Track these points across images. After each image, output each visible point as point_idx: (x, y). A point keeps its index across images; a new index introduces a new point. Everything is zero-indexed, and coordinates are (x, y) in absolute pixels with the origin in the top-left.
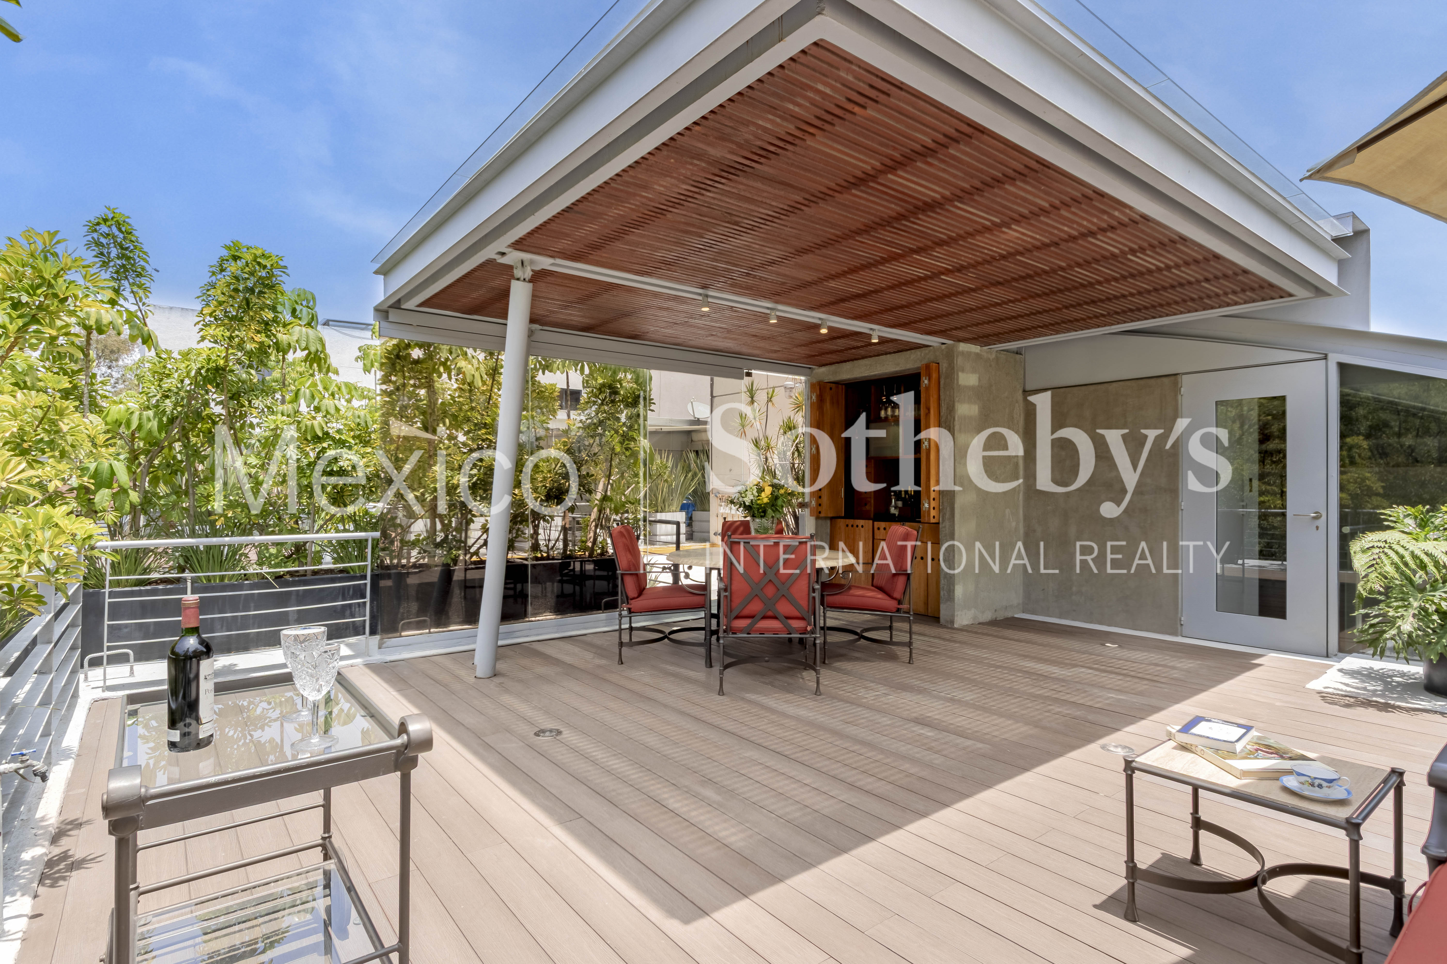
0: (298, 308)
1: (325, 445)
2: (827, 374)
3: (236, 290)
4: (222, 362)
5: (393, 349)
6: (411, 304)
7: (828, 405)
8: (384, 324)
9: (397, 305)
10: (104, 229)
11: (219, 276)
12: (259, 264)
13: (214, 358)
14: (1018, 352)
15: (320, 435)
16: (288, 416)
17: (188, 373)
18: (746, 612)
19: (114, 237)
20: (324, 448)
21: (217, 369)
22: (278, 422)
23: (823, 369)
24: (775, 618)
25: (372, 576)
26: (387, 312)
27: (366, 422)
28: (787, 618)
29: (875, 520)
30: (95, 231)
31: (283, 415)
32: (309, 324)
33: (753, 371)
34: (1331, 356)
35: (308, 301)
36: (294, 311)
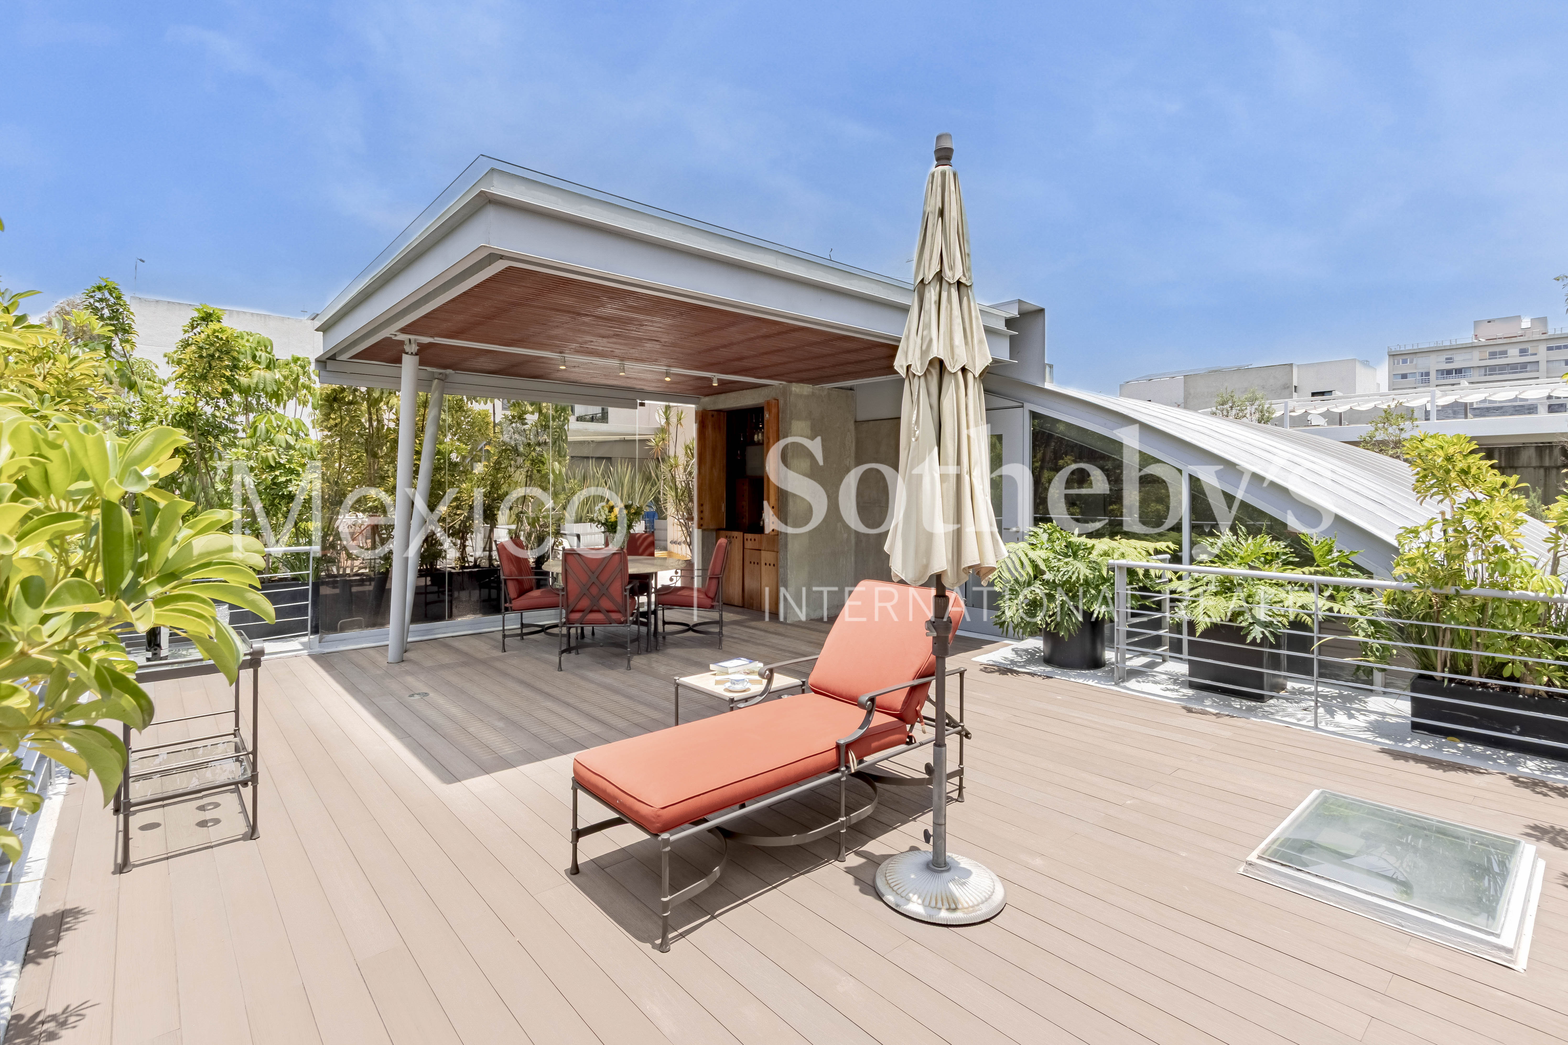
0: (258, 354)
1: (277, 473)
2: (710, 402)
3: (201, 357)
4: (192, 408)
5: (332, 393)
6: (345, 357)
7: (709, 431)
8: (323, 373)
9: (333, 358)
10: (99, 295)
11: (191, 334)
12: (217, 337)
13: (186, 406)
14: (851, 389)
15: (273, 464)
16: (247, 449)
17: (166, 416)
18: (578, 607)
19: (107, 300)
20: (276, 476)
21: (188, 414)
22: (239, 455)
23: (707, 399)
24: (599, 611)
25: (313, 583)
26: (325, 362)
27: (312, 453)
28: (608, 611)
29: (746, 531)
30: (92, 297)
31: (243, 448)
32: (268, 367)
33: (646, 402)
34: (1026, 405)
35: (266, 347)
36: (254, 357)
